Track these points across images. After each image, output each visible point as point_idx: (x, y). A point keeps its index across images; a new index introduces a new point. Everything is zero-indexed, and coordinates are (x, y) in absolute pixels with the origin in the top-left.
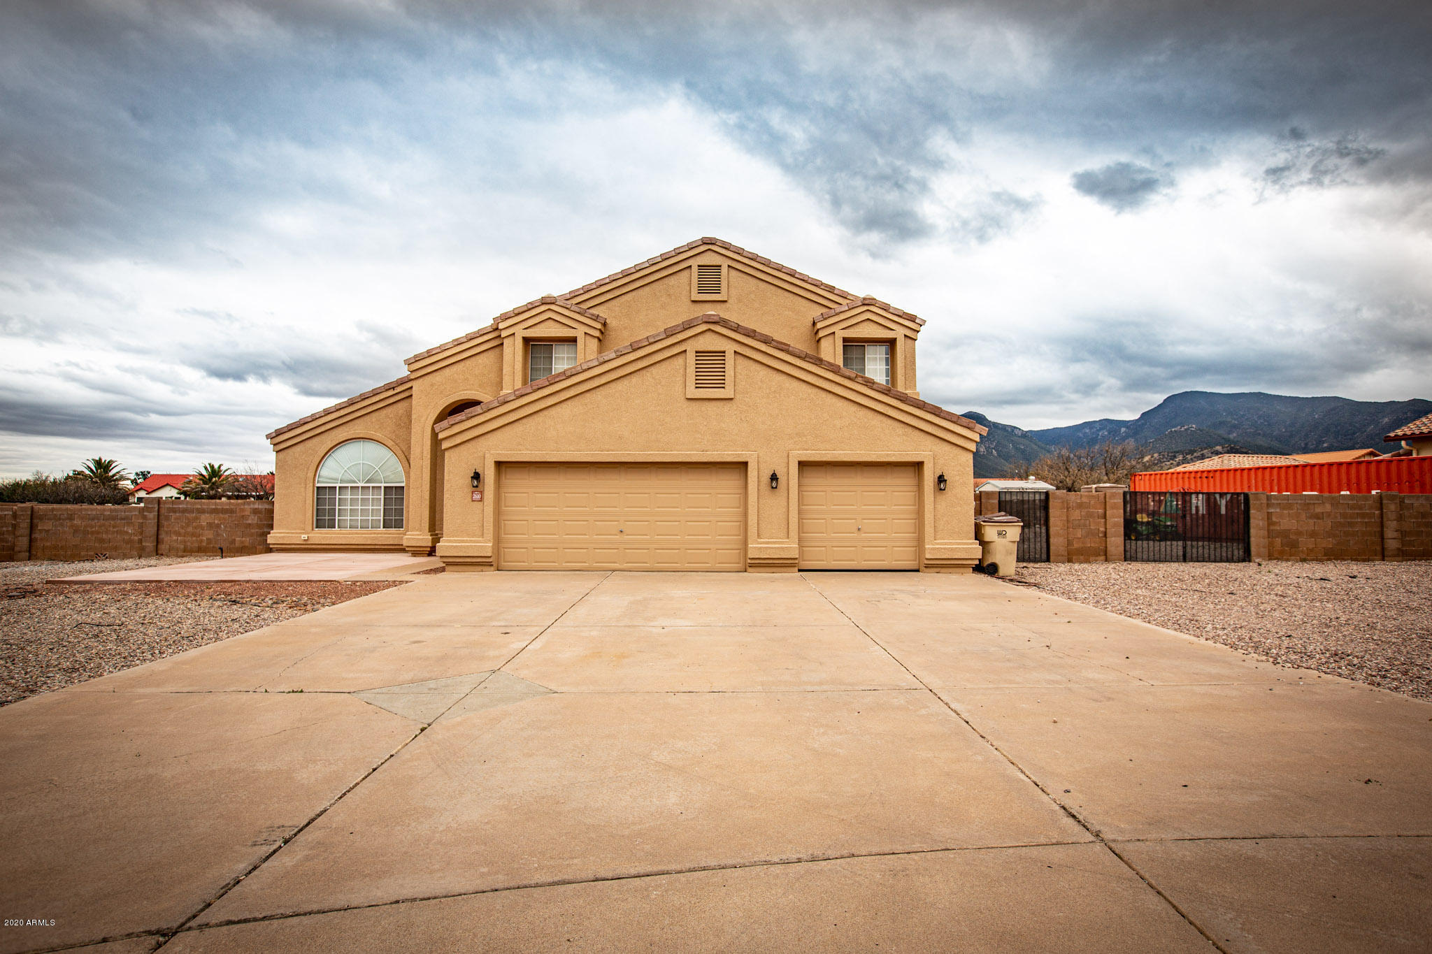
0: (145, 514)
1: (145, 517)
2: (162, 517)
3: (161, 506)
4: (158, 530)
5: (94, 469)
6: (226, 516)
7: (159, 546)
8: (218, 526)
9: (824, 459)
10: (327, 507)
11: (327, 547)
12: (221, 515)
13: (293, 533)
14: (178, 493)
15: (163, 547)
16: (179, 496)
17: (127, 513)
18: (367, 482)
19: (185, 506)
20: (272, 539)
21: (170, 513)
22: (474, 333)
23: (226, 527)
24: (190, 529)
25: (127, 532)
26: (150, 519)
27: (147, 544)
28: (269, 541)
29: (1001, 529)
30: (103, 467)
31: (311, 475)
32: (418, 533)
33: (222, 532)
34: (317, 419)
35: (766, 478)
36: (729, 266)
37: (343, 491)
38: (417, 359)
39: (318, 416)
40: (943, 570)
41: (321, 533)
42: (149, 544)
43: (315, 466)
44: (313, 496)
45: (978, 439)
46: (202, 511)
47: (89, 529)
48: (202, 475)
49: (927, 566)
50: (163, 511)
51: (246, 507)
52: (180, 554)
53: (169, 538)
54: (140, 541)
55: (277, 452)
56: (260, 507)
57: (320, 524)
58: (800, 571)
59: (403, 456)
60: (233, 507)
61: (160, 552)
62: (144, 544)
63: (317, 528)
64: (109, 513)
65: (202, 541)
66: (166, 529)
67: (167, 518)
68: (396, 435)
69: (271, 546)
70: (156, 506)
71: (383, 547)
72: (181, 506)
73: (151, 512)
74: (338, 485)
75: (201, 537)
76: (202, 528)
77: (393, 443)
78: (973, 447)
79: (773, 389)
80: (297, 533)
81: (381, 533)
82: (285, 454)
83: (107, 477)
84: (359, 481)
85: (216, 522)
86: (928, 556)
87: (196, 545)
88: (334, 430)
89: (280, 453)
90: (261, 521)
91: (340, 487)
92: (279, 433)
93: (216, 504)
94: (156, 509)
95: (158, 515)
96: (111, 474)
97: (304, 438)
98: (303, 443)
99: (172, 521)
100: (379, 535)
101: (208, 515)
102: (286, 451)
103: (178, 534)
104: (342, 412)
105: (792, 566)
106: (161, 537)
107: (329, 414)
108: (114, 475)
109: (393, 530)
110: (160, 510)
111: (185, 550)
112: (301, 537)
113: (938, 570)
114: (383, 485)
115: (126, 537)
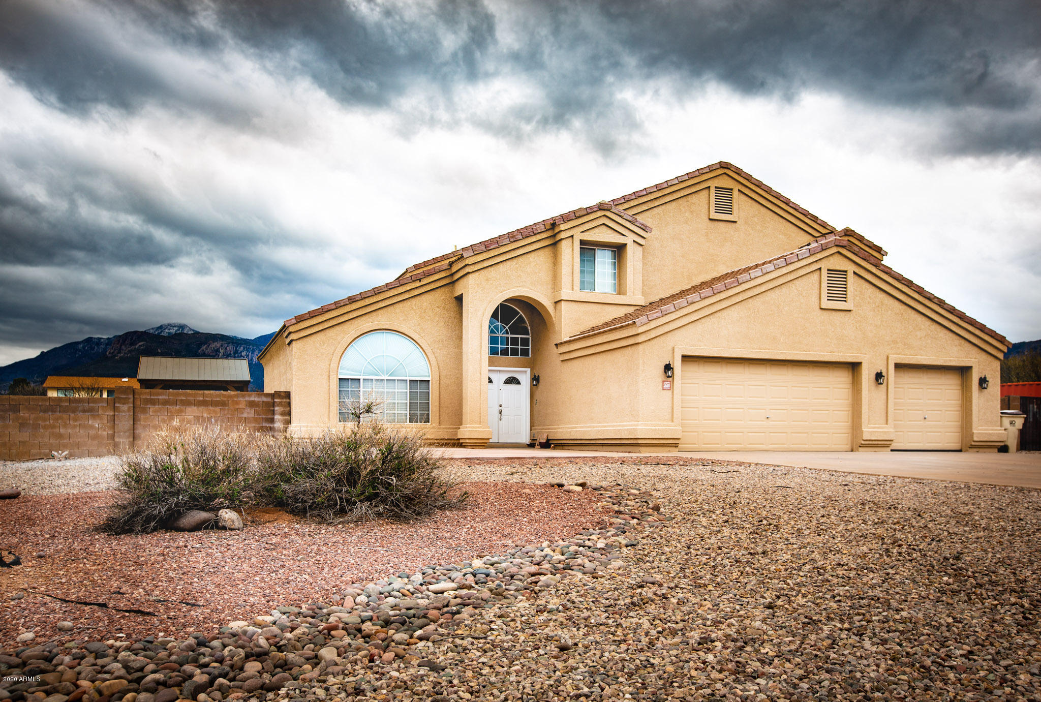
0: (117, 405)
1: (116, 409)
2: (137, 409)
4: (134, 424)
6: (217, 409)
9: (911, 362)
10: (350, 400)
12: (211, 408)
13: (316, 427)
15: (140, 444)
17: (91, 405)
18: (391, 375)
19: (166, 397)
21: (147, 405)
25: (93, 427)
26: (122, 412)
29: (1012, 419)
31: (334, 365)
34: (341, 306)
35: (873, 376)
36: (739, 190)
37: (368, 383)
39: (342, 304)
40: (981, 450)
42: (123, 440)
43: (339, 356)
44: (335, 388)
45: (1006, 350)
46: (187, 403)
47: (40, 422)
49: (972, 447)
50: (137, 403)
51: (241, 399)
53: (147, 433)
54: (110, 437)
56: (257, 399)
57: (342, 418)
58: (892, 450)
60: (225, 399)
61: (136, 449)
62: (116, 440)
63: (340, 422)
64: (67, 404)
66: (143, 423)
67: (144, 411)
68: (421, 328)
70: (129, 396)
72: (160, 397)
73: (124, 404)
74: (362, 377)
76: (187, 422)
77: (420, 337)
78: (1001, 356)
79: (877, 304)
81: (409, 428)
84: (383, 374)
85: (205, 415)
86: (975, 439)
88: (356, 319)
89: (298, 341)
90: (259, 414)
91: (365, 379)
92: (299, 319)
93: (204, 395)
94: (131, 400)
95: (132, 407)
97: (326, 327)
98: (324, 331)
99: (151, 413)
101: (195, 408)
103: (159, 429)
104: (367, 301)
105: (887, 446)
106: (137, 432)
107: (354, 302)
109: (420, 425)
110: (135, 401)
113: (978, 450)
114: (408, 379)
115: (91, 432)
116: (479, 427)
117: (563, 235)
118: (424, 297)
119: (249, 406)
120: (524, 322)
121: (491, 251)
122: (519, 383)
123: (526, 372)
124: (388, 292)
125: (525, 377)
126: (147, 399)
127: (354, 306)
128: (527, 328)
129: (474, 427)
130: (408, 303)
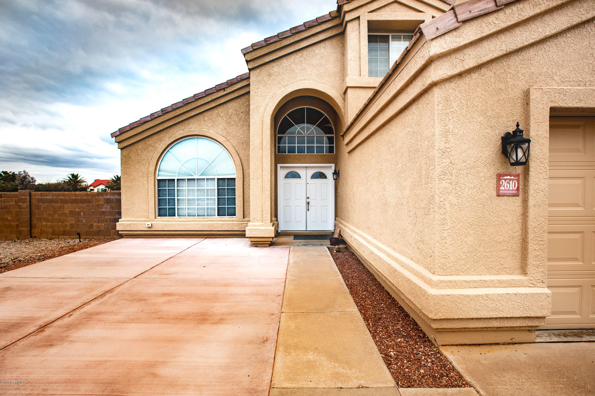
0: (20, 204)
1: (20, 207)
2: (33, 207)
3: (32, 197)
4: (31, 217)
5: (72, 178)
6: (85, 205)
7: (33, 230)
8: (79, 213)
10: (167, 198)
11: (169, 233)
12: (80, 205)
13: (138, 221)
14: (105, 187)
15: (35, 231)
16: (106, 188)
17: (6, 204)
18: (201, 175)
20: (120, 226)
21: (39, 203)
22: (313, 21)
23: (84, 214)
24: (56, 216)
25: (7, 219)
26: (24, 208)
27: (23, 229)
28: (118, 228)
30: (75, 177)
31: (152, 169)
32: (260, 224)
33: (81, 219)
34: (155, 118)
37: (181, 183)
38: (255, 48)
39: (156, 116)
41: (163, 221)
42: (25, 229)
43: (156, 161)
44: (155, 188)
46: (64, 201)
48: (113, 180)
50: (34, 202)
51: (101, 197)
52: (50, 236)
53: (40, 224)
54: (17, 226)
55: (122, 149)
57: (161, 213)
59: (234, 151)
60: (90, 198)
61: (34, 235)
62: (20, 229)
63: (159, 216)
65: (66, 226)
66: (37, 216)
67: (38, 207)
68: (227, 133)
69: (120, 233)
70: (28, 197)
71: (219, 233)
72: (48, 197)
73: (24, 203)
74: (176, 178)
75: (65, 223)
76: (66, 215)
77: (225, 139)
80: (142, 221)
81: (216, 221)
82: (128, 151)
83: (76, 181)
84: (195, 174)
85: (77, 210)
87: (62, 229)
88: (171, 128)
89: (124, 150)
90: (112, 210)
91: (178, 179)
92: (122, 131)
94: (28, 200)
95: (30, 205)
96: (78, 179)
97: (145, 136)
98: (144, 140)
99: (42, 209)
100: (215, 222)
101: (70, 205)
102: (129, 148)
103: (47, 220)
104: (178, 112)
106: (33, 223)
107: (166, 113)
108: (79, 180)
109: (227, 218)
110: (32, 201)
111: (53, 234)
112: (145, 224)
114: (216, 177)
115: (6, 223)
116: (260, 226)
117: (348, 17)
118: (230, 105)
119: (107, 203)
120: (329, 123)
121: (272, 46)
122: (325, 177)
123: (331, 167)
124: (196, 102)
125: (329, 172)
126: (39, 199)
127: (167, 117)
128: (331, 128)
129: (255, 226)
130: (216, 111)
